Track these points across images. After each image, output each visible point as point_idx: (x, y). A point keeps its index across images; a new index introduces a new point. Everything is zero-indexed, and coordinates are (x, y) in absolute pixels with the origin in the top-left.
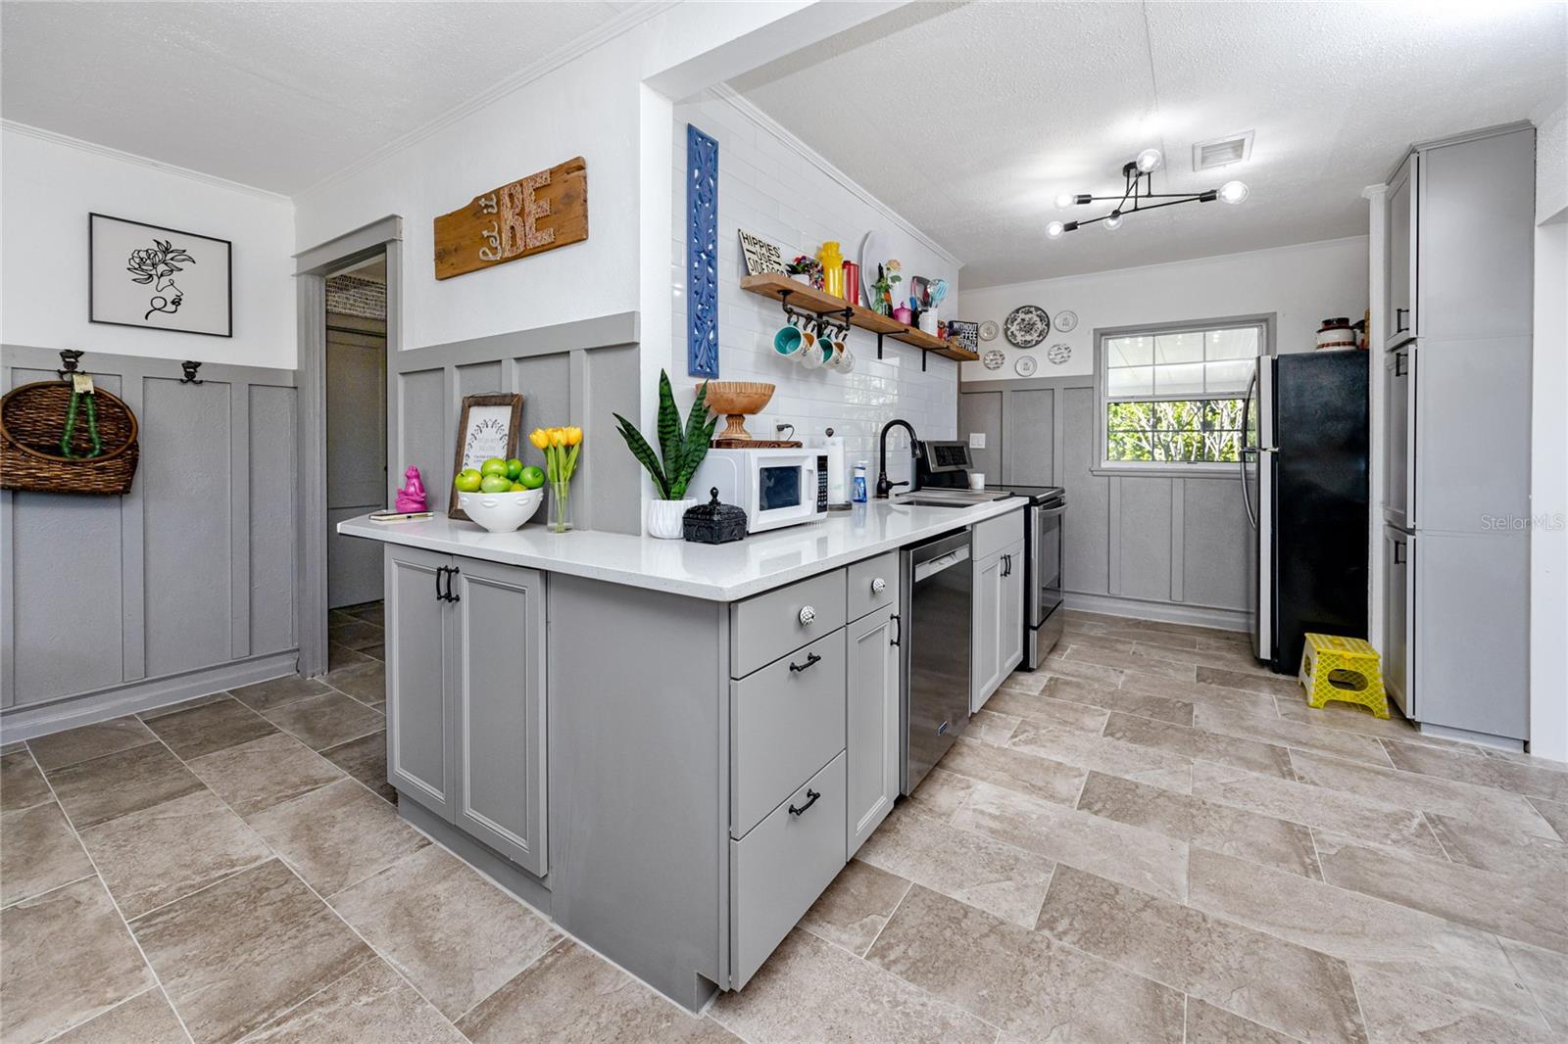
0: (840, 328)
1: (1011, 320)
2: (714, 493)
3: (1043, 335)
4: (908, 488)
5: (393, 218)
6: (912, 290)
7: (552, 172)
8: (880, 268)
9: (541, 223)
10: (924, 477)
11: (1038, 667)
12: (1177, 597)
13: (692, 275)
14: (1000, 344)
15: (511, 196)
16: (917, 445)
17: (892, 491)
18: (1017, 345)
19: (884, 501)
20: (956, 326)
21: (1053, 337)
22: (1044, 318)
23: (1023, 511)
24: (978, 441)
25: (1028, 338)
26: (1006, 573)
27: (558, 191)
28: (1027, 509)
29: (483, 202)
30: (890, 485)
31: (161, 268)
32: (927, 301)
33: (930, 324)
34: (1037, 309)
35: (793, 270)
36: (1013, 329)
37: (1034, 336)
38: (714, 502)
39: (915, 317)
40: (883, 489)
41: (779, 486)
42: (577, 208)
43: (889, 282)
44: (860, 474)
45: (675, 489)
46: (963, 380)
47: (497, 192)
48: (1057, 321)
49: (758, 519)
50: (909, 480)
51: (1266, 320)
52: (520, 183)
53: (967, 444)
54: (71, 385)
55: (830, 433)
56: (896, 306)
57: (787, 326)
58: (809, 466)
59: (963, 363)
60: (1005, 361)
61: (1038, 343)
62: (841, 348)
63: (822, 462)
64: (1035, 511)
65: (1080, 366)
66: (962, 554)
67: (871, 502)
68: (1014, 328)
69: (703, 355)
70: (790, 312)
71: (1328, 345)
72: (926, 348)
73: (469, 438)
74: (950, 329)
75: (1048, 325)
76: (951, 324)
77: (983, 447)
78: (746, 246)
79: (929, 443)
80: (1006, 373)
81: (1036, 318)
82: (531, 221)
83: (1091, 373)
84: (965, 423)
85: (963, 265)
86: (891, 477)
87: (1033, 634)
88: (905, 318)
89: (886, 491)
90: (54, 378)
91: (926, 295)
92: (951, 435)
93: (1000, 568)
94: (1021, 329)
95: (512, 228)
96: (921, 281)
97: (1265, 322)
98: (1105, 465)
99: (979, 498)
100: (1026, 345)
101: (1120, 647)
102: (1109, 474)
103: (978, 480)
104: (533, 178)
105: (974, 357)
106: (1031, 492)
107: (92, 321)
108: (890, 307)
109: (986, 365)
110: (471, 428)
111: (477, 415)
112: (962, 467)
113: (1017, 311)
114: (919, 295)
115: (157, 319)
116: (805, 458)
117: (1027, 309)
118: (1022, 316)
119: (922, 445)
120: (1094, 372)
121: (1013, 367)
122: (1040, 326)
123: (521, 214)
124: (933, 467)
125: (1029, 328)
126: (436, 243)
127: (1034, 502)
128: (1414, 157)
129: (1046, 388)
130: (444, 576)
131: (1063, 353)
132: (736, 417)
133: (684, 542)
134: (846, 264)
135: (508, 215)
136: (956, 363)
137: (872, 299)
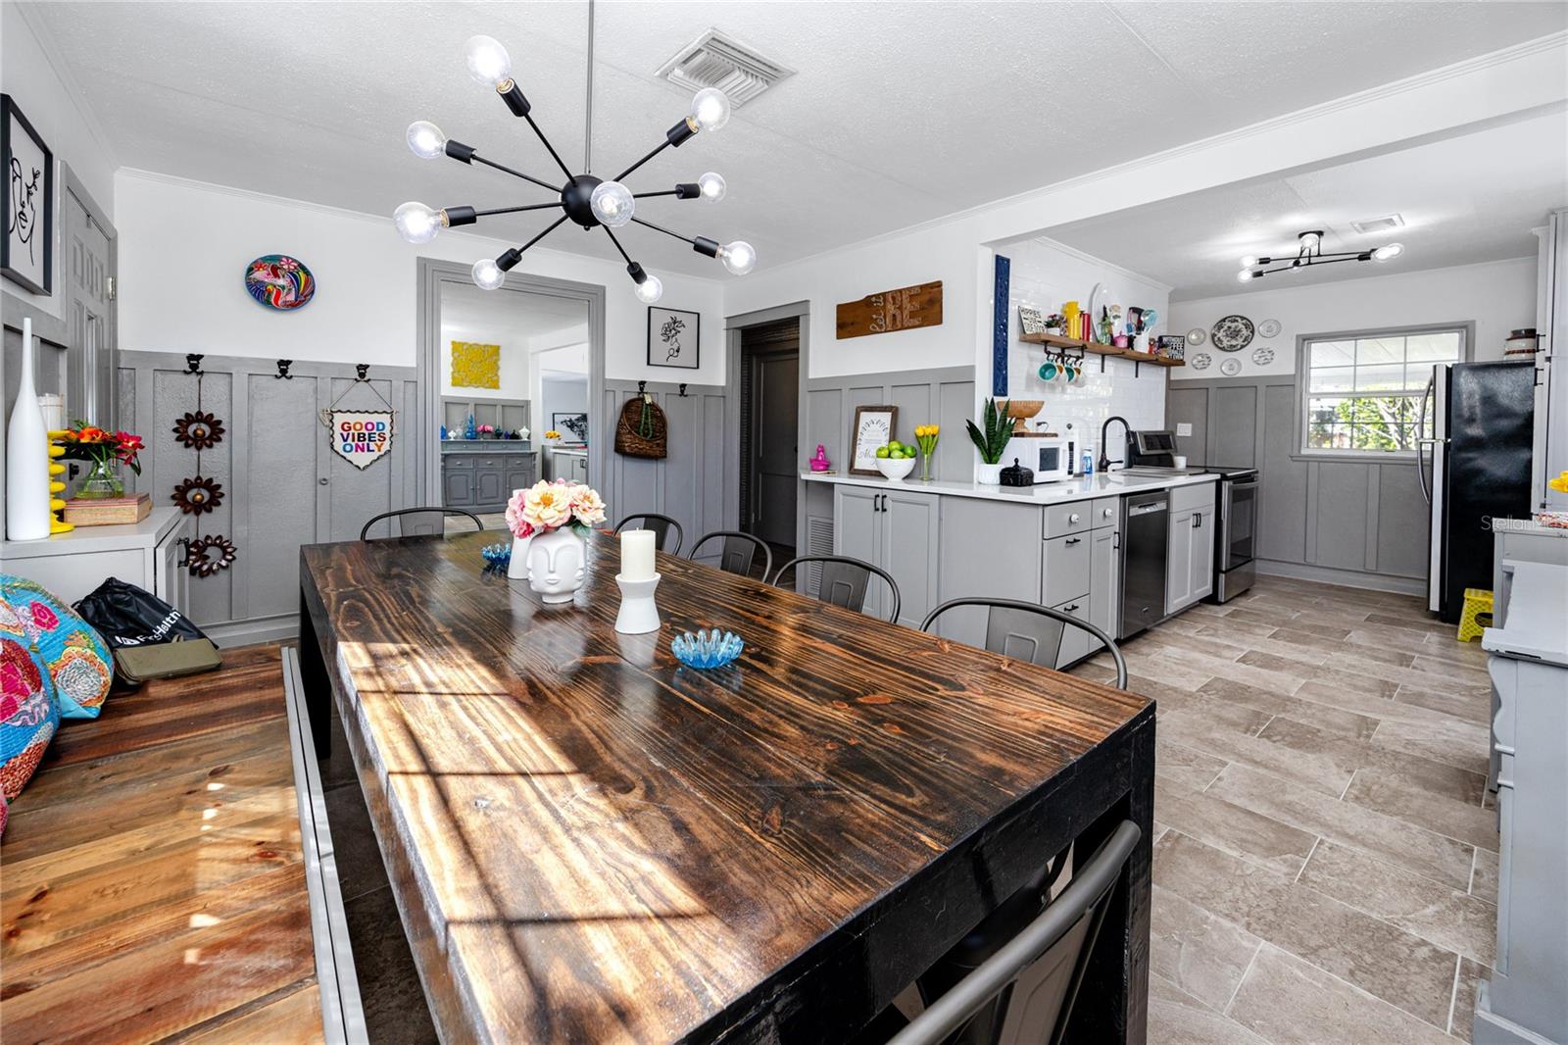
0: (1078, 358)
1: (1219, 326)
2: (1016, 460)
3: (1248, 340)
4: (1122, 466)
5: (807, 301)
6: (1129, 318)
7: (921, 287)
8: (1105, 308)
9: (912, 315)
10: (1134, 458)
11: (1226, 602)
12: (1371, 566)
13: (996, 340)
14: (1208, 348)
15: (893, 298)
16: (1130, 435)
17: (1110, 468)
18: (1223, 349)
19: (1104, 474)
20: (1165, 339)
21: (1257, 342)
22: (1249, 325)
23: (1214, 484)
24: (1184, 430)
25: (1234, 343)
26: (1197, 526)
27: (926, 297)
28: (1219, 483)
29: (874, 299)
30: (1109, 463)
31: (673, 332)
32: (1140, 327)
33: (1142, 345)
34: (1243, 318)
35: (1049, 325)
36: (1219, 335)
37: (1240, 341)
38: (1016, 465)
39: (1131, 341)
40: (1103, 465)
41: (1048, 459)
42: (937, 308)
43: (1112, 320)
44: (1088, 454)
45: (994, 459)
46: (1172, 378)
47: (884, 294)
48: (1260, 329)
49: (1039, 476)
50: (1123, 459)
51: (1465, 327)
52: (900, 291)
53: (1173, 433)
54: (643, 399)
55: (1069, 427)
56: (1116, 334)
57: (1046, 362)
58: (1064, 450)
59: (1172, 368)
60: (1212, 363)
61: (1242, 347)
62: (1079, 371)
63: (1071, 446)
64: (1226, 485)
65: (1282, 365)
66: (1161, 506)
67: (1095, 475)
68: (1221, 334)
69: (1000, 384)
70: (1049, 353)
71: (1513, 352)
72: (1139, 360)
73: (860, 429)
74: (1160, 343)
75: (1253, 332)
76: (1161, 338)
77: (1189, 434)
78: (1023, 316)
79: (1140, 433)
80: (1212, 372)
81: (1241, 326)
82: (906, 313)
83: (1293, 372)
84: (1171, 416)
85: (1172, 288)
86: (1109, 457)
87: (1222, 577)
88: (1123, 343)
89: (1106, 467)
90: (635, 396)
91: (1140, 322)
92: (1158, 426)
93: (1192, 521)
94: (1227, 336)
95: (894, 315)
96: (1137, 311)
97: (1466, 329)
98: (1304, 452)
99: (1179, 473)
100: (1232, 349)
101: (1305, 598)
102: (1309, 459)
103: (1181, 462)
104: (909, 289)
105: (1181, 363)
106: (1223, 471)
107: (648, 364)
108: (1112, 336)
109: (1194, 366)
110: (862, 424)
111: (865, 417)
112: (1169, 451)
113: (1224, 320)
114: (1134, 321)
115: (672, 361)
116: (1061, 443)
117: (1233, 319)
118: (1228, 324)
119: (1134, 434)
120: (1296, 371)
121: (1218, 366)
122: (1245, 332)
123: (900, 308)
124: (1142, 450)
125: (1235, 334)
126: (838, 319)
127: (1224, 477)
128: (1553, 217)
129: (1250, 385)
130: (879, 500)
131: (1267, 356)
132: (1021, 418)
133: (999, 487)
134: (1082, 314)
135: (891, 308)
136: (1165, 369)
137: (1099, 332)
